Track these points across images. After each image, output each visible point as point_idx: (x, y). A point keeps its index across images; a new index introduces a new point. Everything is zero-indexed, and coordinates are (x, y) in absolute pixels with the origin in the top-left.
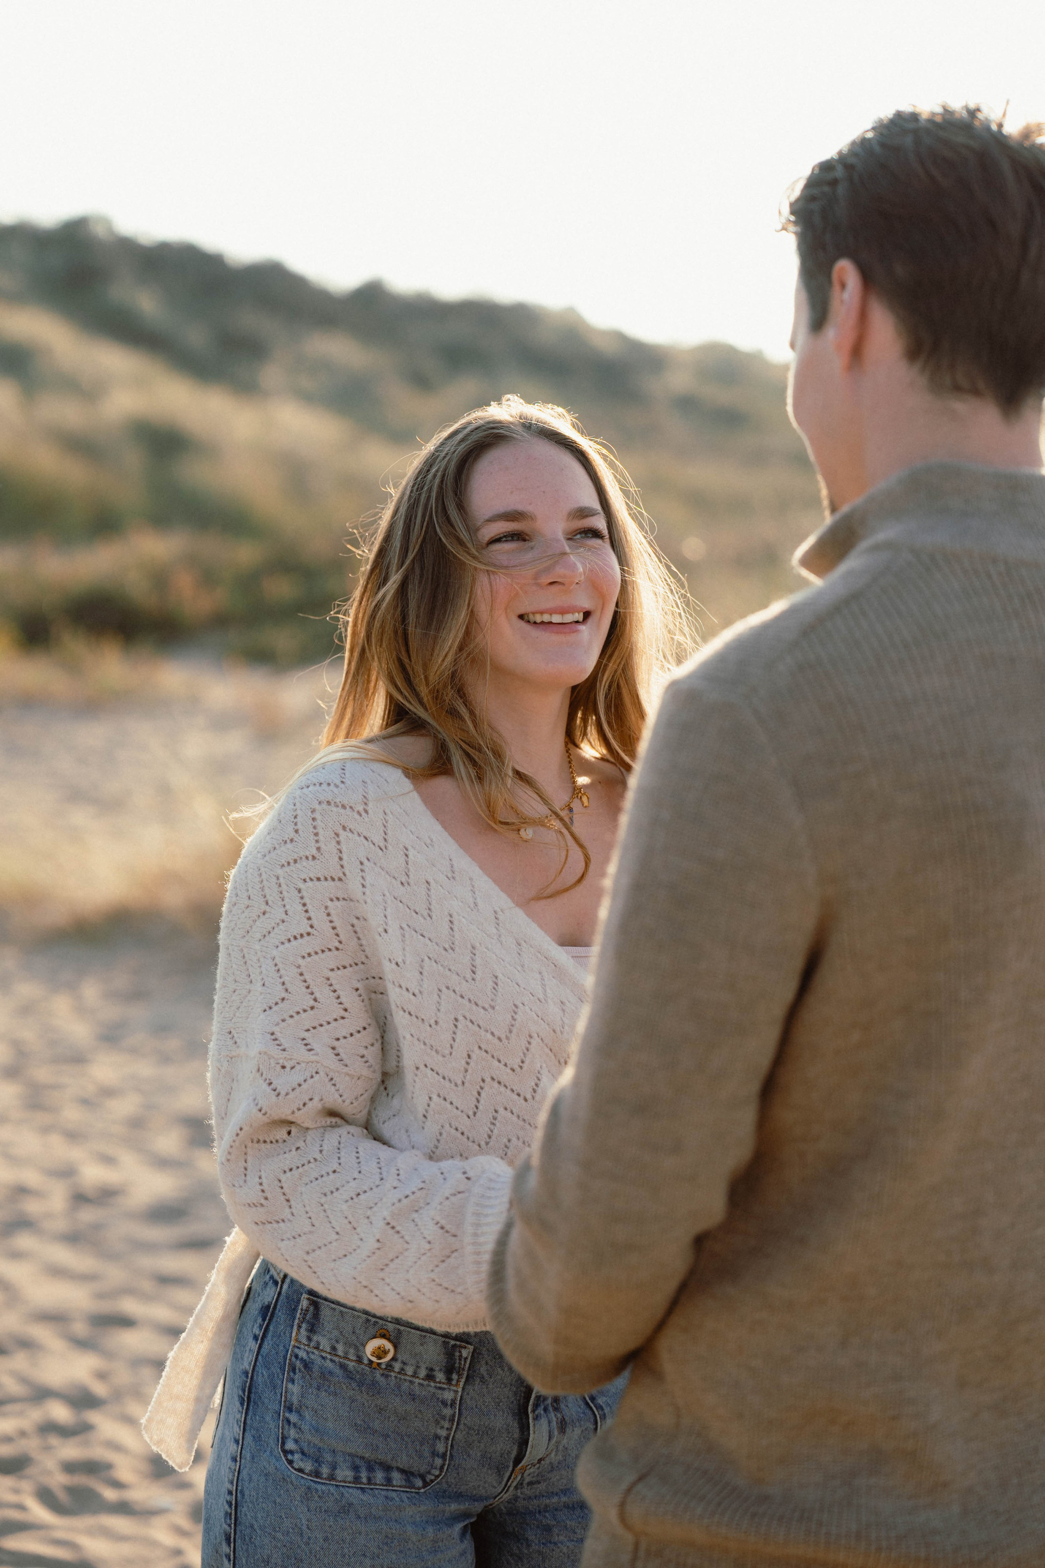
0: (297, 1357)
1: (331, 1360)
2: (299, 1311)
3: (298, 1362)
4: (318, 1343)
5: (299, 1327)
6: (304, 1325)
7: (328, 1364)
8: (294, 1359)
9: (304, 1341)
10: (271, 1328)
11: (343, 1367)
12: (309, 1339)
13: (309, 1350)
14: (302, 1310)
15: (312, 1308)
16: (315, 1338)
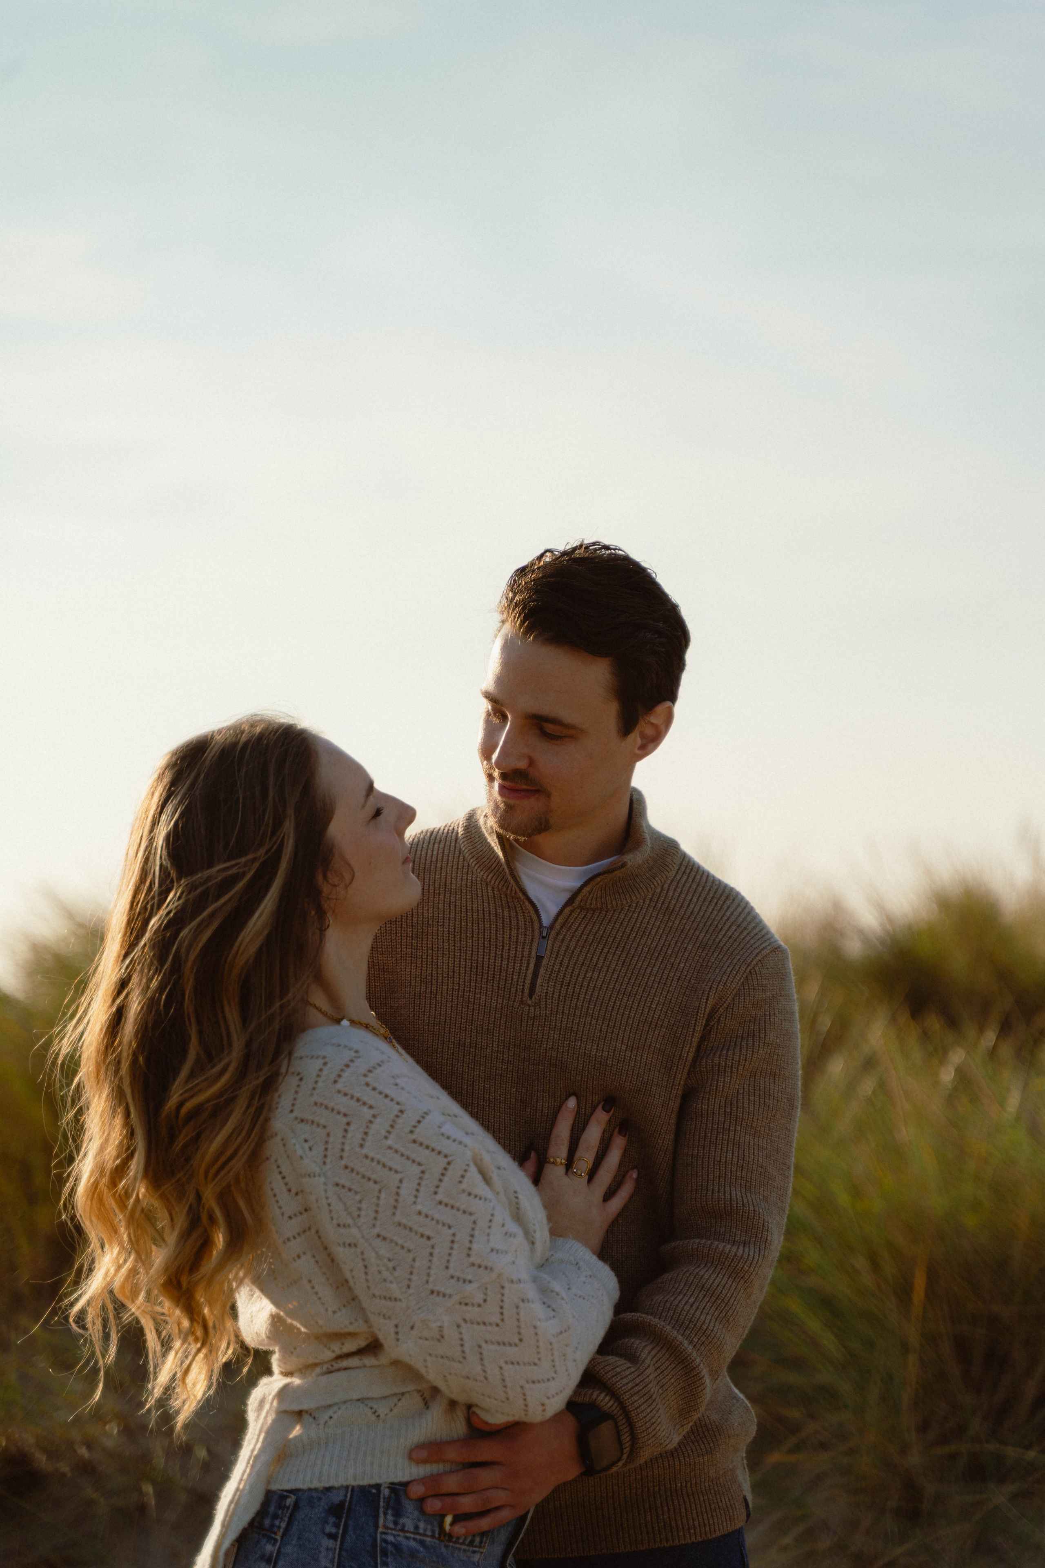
0: (386, 1541)
1: (414, 1539)
2: (382, 1500)
3: (389, 1546)
4: (404, 1525)
5: (385, 1514)
6: (390, 1512)
7: (412, 1543)
8: (384, 1545)
9: (391, 1525)
10: (351, 1523)
11: (422, 1543)
12: (396, 1523)
13: (396, 1533)
14: (384, 1498)
15: (393, 1495)
16: (401, 1521)
